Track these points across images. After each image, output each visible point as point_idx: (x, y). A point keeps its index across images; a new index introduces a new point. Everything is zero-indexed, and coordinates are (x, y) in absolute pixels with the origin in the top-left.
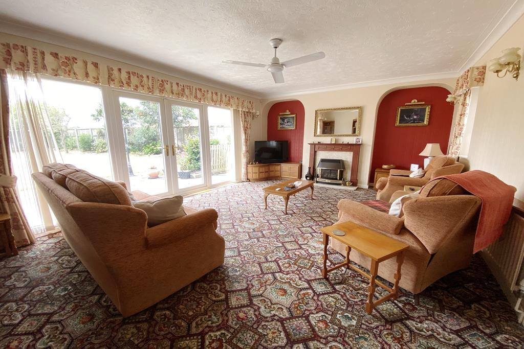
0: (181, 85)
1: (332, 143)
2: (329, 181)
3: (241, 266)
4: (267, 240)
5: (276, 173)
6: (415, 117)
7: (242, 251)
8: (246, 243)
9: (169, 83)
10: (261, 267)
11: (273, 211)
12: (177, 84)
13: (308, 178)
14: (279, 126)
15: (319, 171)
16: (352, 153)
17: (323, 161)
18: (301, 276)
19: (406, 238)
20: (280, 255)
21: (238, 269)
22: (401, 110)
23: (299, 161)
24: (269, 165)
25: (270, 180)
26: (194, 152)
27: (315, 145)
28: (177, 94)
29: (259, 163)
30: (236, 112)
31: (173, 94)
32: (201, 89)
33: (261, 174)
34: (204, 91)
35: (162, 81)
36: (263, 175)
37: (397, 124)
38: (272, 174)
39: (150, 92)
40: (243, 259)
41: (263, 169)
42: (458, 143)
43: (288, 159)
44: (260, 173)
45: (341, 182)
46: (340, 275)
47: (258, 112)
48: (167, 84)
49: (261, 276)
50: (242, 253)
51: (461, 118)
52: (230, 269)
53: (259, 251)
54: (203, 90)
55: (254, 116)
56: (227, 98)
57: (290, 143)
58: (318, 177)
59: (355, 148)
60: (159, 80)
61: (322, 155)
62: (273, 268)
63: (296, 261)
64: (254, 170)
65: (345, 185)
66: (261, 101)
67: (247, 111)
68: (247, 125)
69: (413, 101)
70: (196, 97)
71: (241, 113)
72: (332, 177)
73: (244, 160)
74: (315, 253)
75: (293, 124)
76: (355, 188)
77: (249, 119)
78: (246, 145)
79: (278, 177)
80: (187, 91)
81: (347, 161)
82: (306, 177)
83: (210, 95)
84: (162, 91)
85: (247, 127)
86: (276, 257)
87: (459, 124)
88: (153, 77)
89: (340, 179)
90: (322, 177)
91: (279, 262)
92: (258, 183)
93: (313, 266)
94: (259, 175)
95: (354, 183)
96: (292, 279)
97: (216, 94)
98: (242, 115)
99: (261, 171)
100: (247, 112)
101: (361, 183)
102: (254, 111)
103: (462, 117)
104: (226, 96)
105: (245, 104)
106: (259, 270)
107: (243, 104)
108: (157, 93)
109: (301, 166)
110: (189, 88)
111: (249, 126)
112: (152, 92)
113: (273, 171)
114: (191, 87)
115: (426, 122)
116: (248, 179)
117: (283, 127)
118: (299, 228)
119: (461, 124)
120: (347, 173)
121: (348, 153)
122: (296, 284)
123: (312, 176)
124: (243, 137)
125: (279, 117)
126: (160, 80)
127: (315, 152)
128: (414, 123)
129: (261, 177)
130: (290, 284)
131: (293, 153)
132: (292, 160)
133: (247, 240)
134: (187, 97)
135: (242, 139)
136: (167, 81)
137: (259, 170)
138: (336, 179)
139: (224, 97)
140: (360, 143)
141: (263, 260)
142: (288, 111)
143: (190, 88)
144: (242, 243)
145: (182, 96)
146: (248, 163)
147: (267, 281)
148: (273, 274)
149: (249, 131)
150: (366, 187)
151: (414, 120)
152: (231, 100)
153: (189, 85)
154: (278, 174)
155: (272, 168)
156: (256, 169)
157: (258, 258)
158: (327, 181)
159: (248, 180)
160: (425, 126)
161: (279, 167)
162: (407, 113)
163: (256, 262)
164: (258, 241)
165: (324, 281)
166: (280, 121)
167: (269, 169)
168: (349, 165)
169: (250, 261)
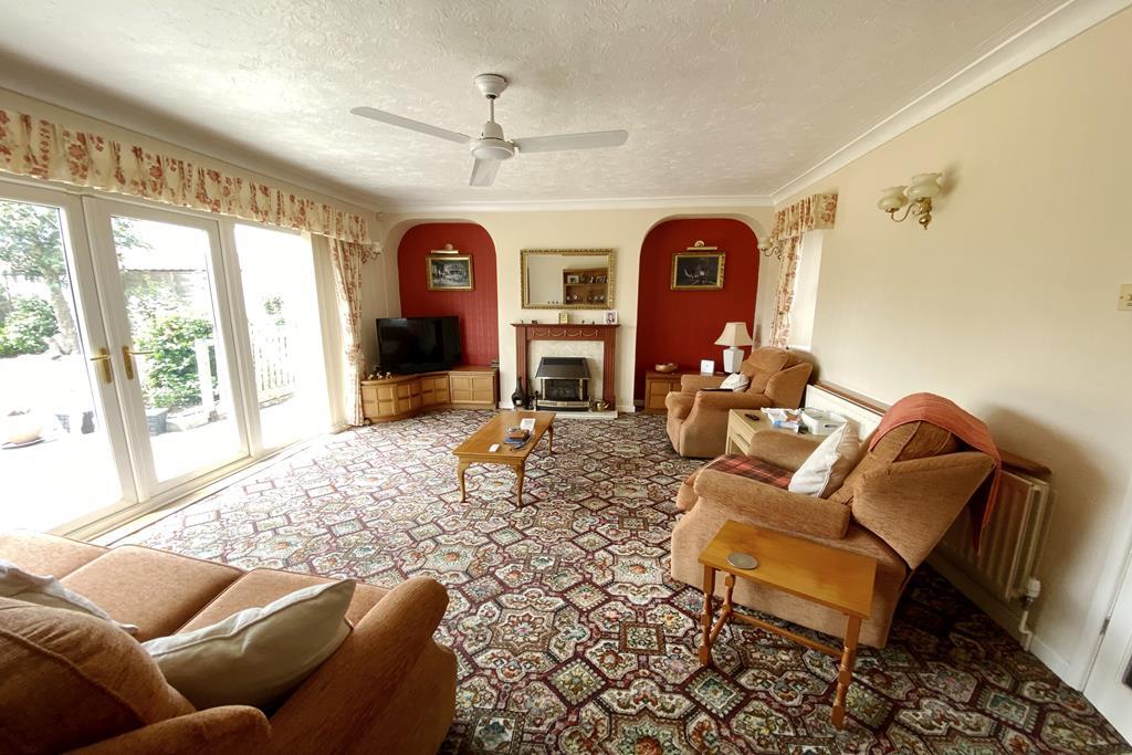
0: (149, 157)
1: (562, 322)
2: (565, 404)
3: (502, 705)
4: (520, 597)
5: (439, 394)
6: (702, 273)
7: (476, 653)
8: (471, 622)
9: (105, 146)
10: (553, 688)
11: (486, 503)
12: (137, 151)
13: (518, 402)
14: (432, 282)
15: (538, 384)
16: (602, 344)
17: (546, 361)
18: (657, 679)
19: (861, 544)
20: (576, 632)
21: (501, 721)
22: (679, 259)
23: (491, 363)
24: (419, 378)
25: (425, 414)
26: (167, 351)
27: (526, 327)
28: (136, 183)
29: (393, 374)
30: (319, 243)
31: (122, 181)
32: (217, 175)
33: (402, 402)
34: (228, 180)
35: (82, 138)
36: (408, 405)
37: (674, 285)
38: (428, 399)
39: (35, 171)
40: (494, 681)
41: (407, 390)
42: (785, 323)
43: (461, 361)
44: (400, 399)
45: (587, 404)
46: (727, 644)
47: (377, 244)
48: (100, 149)
49: (572, 718)
50: (479, 660)
51: (787, 280)
52: (479, 728)
53: (520, 639)
54: (223, 178)
55: (365, 255)
56: (297, 207)
57: (463, 321)
58: (540, 397)
59: (607, 333)
60: (67, 134)
61: (542, 349)
62: (585, 679)
63: (622, 637)
64: (383, 394)
65: (595, 409)
66: (380, 217)
67: (351, 241)
68: (353, 277)
69: (697, 244)
70: (202, 197)
71: (332, 245)
72: (567, 396)
73: (350, 371)
74: (647, 602)
75: (467, 277)
76: (613, 415)
77: (356, 261)
78: (355, 331)
79: (445, 403)
80: (171, 177)
81: (594, 360)
82: (514, 400)
83: (245, 191)
84: (80, 170)
85: (353, 284)
86: (572, 644)
87: (785, 291)
88: (44, 123)
89: (586, 398)
90: (548, 398)
91: (588, 655)
92: (399, 427)
93: (665, 642)
94: (397, 407)
95: (610, 403)
96: (645, 696)
97: (265, 191)
98: (336, 250)
99: (402, 394)
100: (350, 244)
101: (622, 403)
102: (368, 242)
103: (790, 278)
104: (292, 198)
105: (346, 221)
106: (555, 699)
107: (338, 221)
108: (63, 177)
109: (498, 374)
110: (180, 167)
111: (356, 281)
112: (42, 171)
113: (430, 391)
114: (185, 166)
115: (719, 284)
116: (365, 419)
117: (440, 284)
118: (571, 540)
119: (789, 290)
120: (594, 385)
121: (594, 343)
122: (663, 709)
123: (525, 397)
124: (344, 308)
125: (430, 260)
126: (73, 132)
127: (527, 343)
128: (700, 283)
129: (403, 409)
130: (653, 716)
131: (474, 345)
132: (472, 362)
133: (468, 614)
134: (173, 194)
135: (341, 314)
136: (100, 140)
137: (396, 392)
138: (577, 399)
139: (286, 200)
140: (615, 323)
141: (547, 665)
142: (450, 246)
143: (182, 168)
144: (461, 628)
145: (154, 190)
146: (363, 377)
147: (596, 731)
148: (594, 697)
149: (358, 293)
150: (631, 408)
151: (701, 278)
152: (308, 210)
153: (177, 158)
154: (443, 397)
155: (428, 384)
156: (389, 392)
157: (529, 661)
158: (559, 404)
159: (368, 421)
160: (718, 290)
161: (444, 380)
162: (688, 265)
163: (533, 677)
164: (501, 606)
165: (710, 676)
166: (432, 269)
167: (421, 388)
168: (597, 368)
169: (516, 679)
